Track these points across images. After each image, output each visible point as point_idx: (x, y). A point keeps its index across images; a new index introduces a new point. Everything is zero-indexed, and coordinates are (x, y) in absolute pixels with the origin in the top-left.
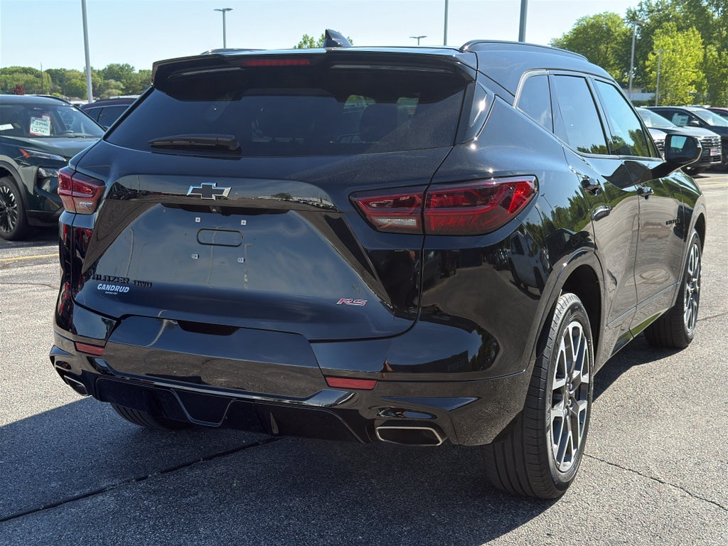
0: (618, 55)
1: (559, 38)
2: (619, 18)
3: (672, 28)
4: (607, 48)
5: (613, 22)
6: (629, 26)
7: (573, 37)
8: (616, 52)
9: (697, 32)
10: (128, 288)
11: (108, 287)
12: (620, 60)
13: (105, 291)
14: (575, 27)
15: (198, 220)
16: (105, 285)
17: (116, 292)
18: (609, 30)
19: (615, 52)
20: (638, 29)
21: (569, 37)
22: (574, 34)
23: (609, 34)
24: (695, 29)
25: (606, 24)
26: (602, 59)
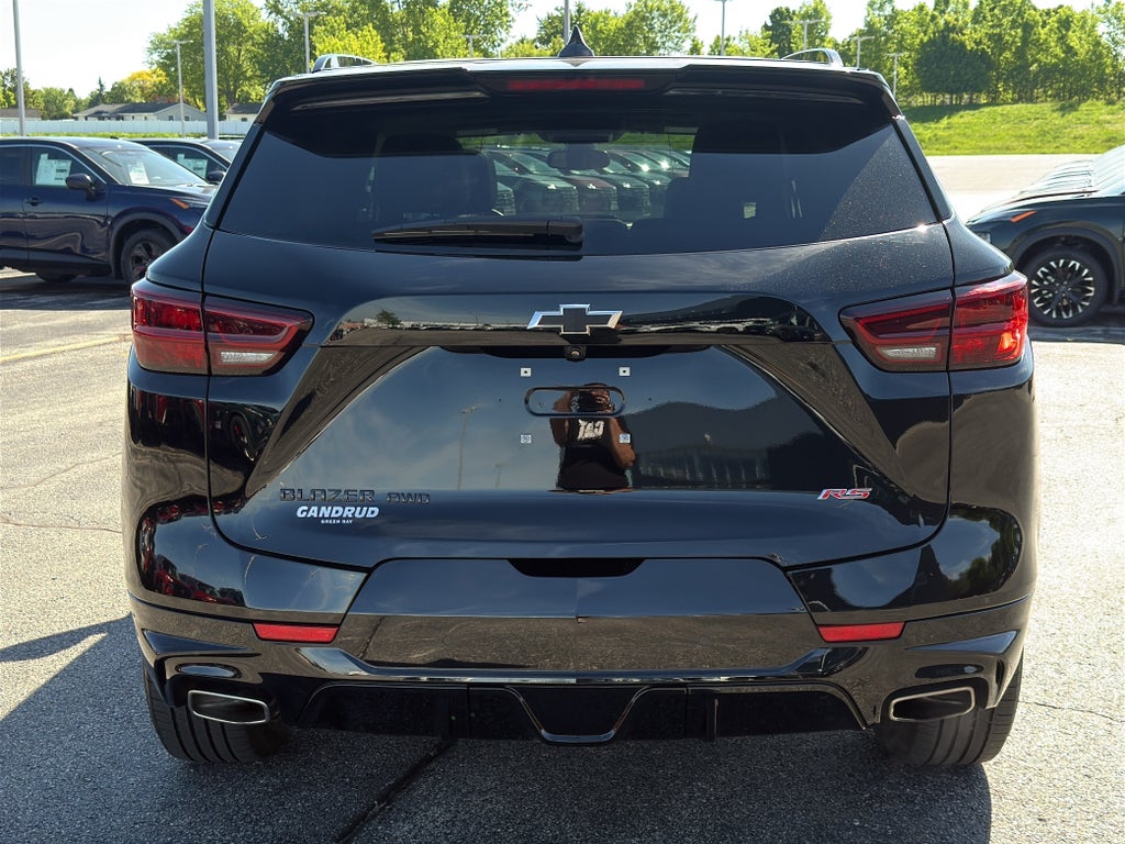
0: (258, 62)
1: (162, 33)
2: (252, 6)
3: (339, 25)
4: (240, 51)
5: (244, 12)
6: (271, 20)
7: (184, 32)
8: (255, 56)
9: (374, 33)
10: (376, 510)
11: (325, 511)
12: (263, 71)
13: (319, 519)
14: (187, 15)
15: (526, 372)
16: (315, 508)
17: (347, 518)
18: (239, 24)
19: (254, 58)
20: (284, 24)
21: (178, 31)
22: (186, 26)
23: (239, 30)
24: (371, 28)
25: (234, 14)
26: (233, 68)
